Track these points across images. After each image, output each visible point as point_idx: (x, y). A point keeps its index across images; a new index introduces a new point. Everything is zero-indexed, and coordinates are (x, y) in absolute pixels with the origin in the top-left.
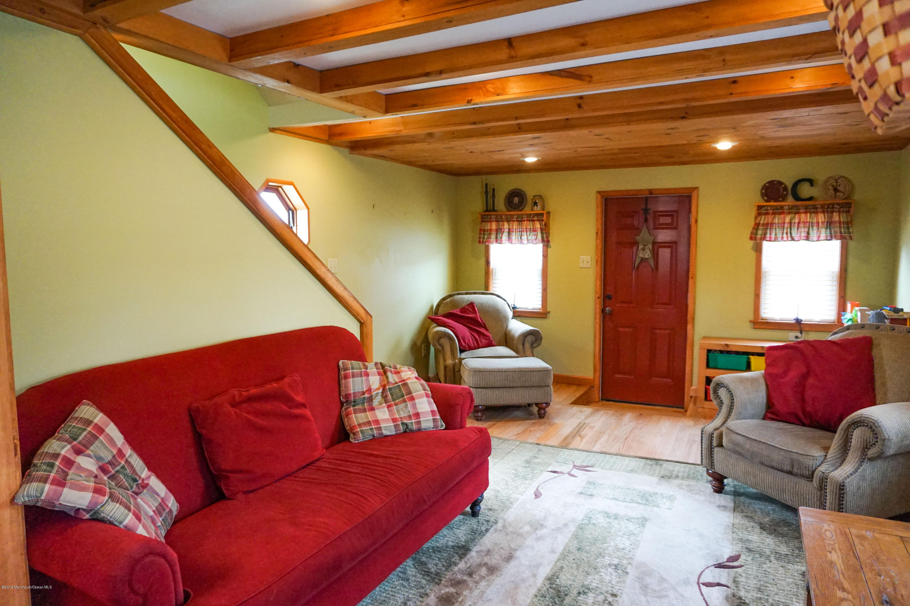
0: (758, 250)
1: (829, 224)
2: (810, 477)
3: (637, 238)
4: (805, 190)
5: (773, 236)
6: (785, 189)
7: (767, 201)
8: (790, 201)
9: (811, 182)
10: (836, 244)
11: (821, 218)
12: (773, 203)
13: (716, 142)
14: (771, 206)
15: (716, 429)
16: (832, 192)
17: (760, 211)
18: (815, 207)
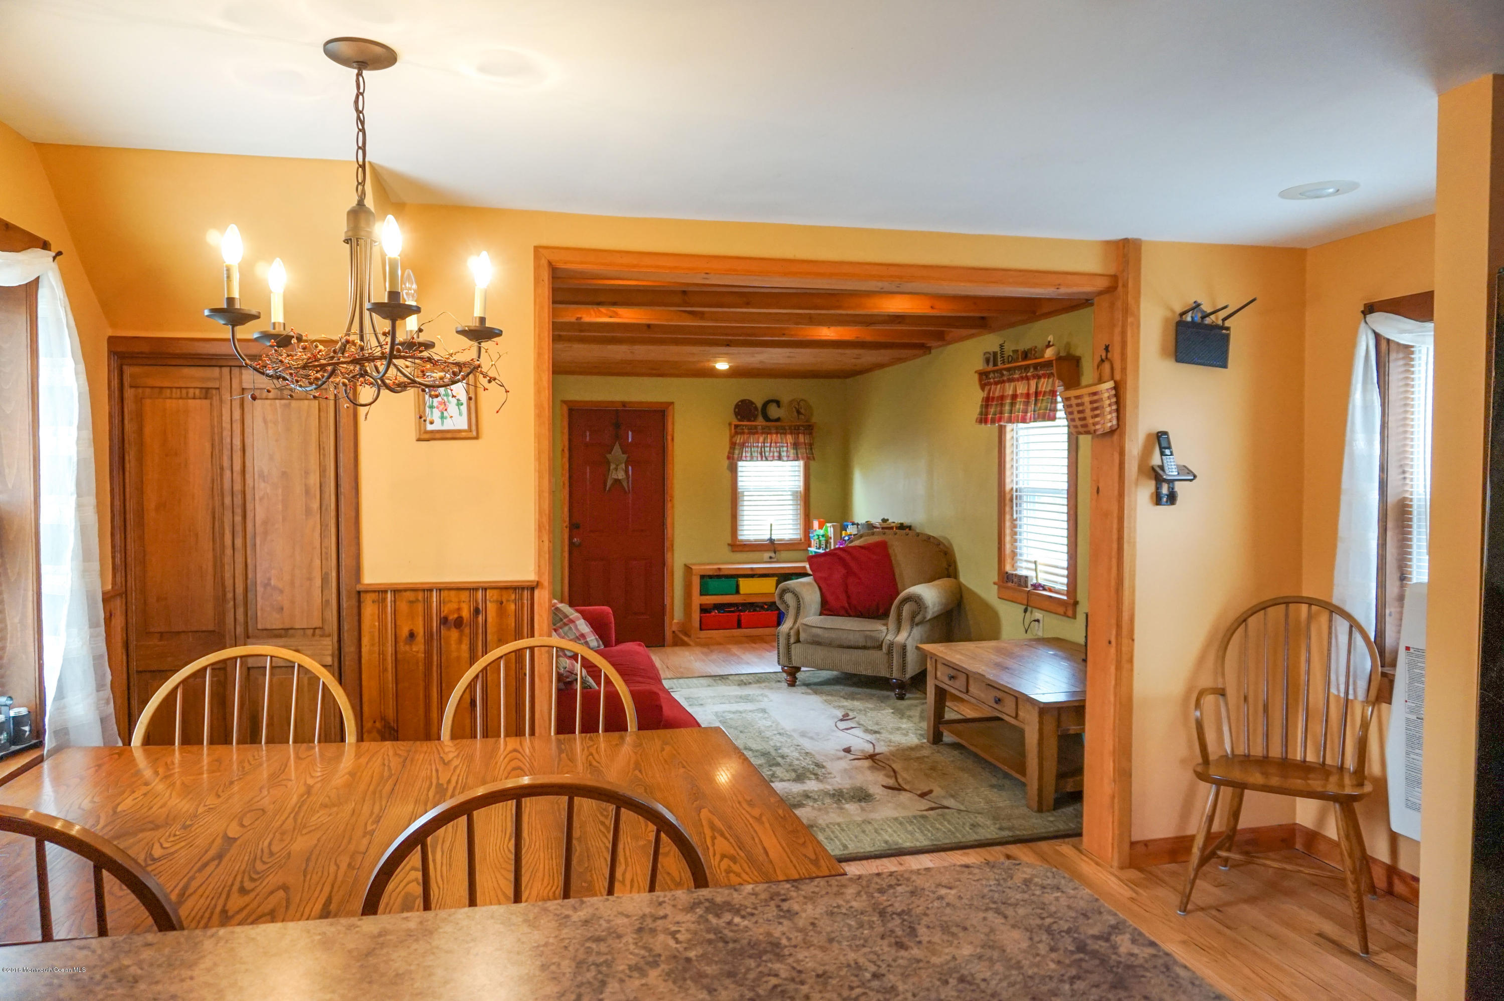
0: (733, 470)
1: (796, 445)
2: (880, 647)
3: (609, 456)
4: (773, 412)
5: (748, 455)
6: (756, 408)
7: (739, 420)
8: (760, 422)
9: (778, 403)
10: (800, 464)
11: (790, 438)
12: (745, 423)
13: (716, 362)
14: (746, 426)
15: (791, 629)
16: (795, 414)
17: (737, 430)
18: (783, 428)
